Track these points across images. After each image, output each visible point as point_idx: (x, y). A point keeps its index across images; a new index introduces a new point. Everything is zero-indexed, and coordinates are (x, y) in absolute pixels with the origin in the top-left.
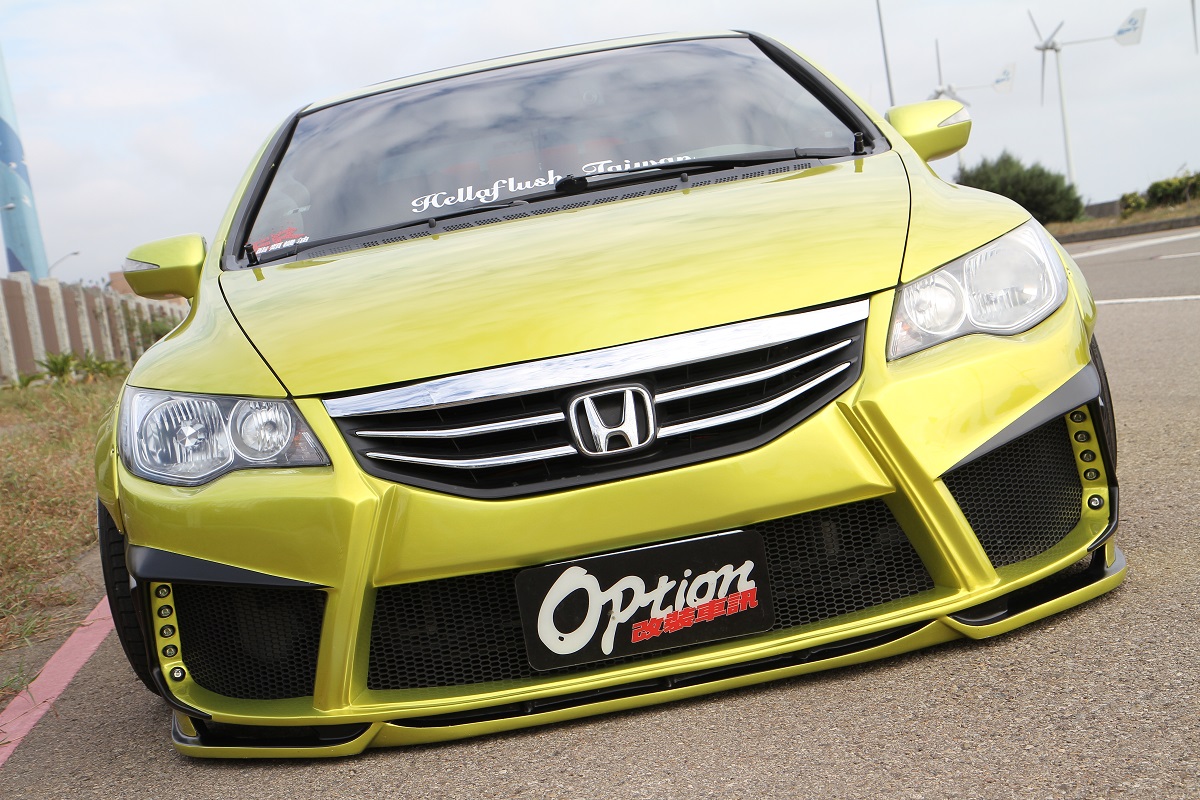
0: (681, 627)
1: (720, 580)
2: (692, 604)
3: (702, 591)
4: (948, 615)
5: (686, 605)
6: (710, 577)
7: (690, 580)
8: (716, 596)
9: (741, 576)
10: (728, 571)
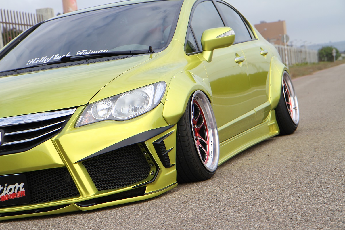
0: (5, 200)
1: (15, 187)
2: (8, 194)
3: (10, 190)
4: (75, 203)
5: (6, 194)
6: (12, 186)
7: (7, 187)
8: (14, 192)
9: (20, 187)
10: (17, 185)
